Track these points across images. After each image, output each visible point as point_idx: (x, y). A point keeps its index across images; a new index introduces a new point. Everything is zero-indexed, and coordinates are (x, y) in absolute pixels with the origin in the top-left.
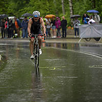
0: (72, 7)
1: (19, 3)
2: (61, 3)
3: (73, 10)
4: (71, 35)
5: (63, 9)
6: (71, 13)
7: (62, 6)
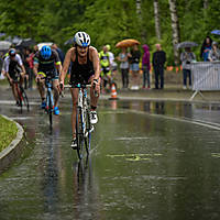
0: (177, 22)
1: (62, 14)
2: (154, 15)
3: (178, 29)
4: (174, 83)
5: (157, 27)
6: (175, 35)
7: (156, 21)
